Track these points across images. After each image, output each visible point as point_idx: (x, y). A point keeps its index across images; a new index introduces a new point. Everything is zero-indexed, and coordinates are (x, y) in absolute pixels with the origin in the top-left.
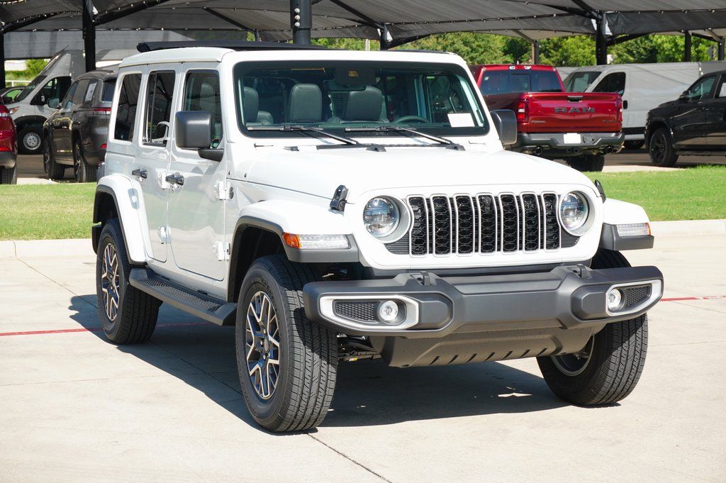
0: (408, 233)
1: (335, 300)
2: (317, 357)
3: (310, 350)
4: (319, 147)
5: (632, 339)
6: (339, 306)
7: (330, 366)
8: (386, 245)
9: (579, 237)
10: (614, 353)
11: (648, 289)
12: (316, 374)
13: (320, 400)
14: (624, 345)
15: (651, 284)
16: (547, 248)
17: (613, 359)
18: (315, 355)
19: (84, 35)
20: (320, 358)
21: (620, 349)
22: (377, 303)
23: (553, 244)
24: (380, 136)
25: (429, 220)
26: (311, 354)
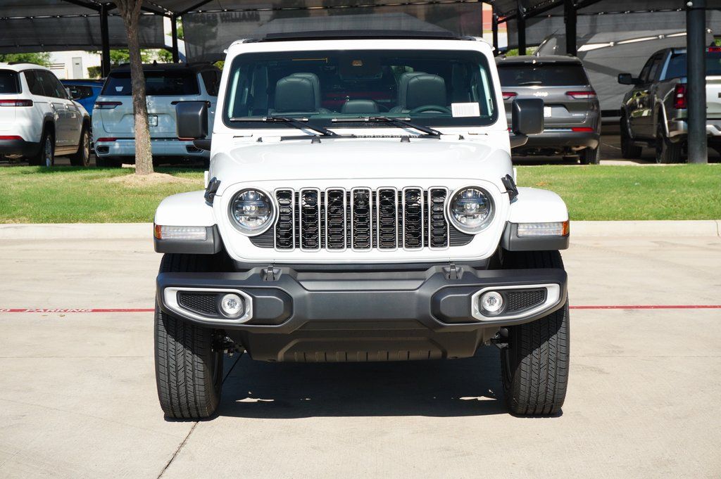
0: (272, 226)
1: (179, 292)
2: (180, 346)
3: (174, 340)
4: (283, 138)
5: (544, 346)
6: (183, 298)
7: (196, 356)
8: (250, 238)
9: (473, 235)
10: (523, 360)
11: (542, 294)
12: (181, 363)
13: (191, 389)
14: (534, 352)
15: (545, 288)
16: (432, 246)
17: (523, 366)
18: (179, 344)
19: (565, 19)
20: (184, 347)
21: (529, 356)
22: (219, 296)
23: (439, 242)
24: (369, 126)
25: (296, 214)
26: (173, 343)
